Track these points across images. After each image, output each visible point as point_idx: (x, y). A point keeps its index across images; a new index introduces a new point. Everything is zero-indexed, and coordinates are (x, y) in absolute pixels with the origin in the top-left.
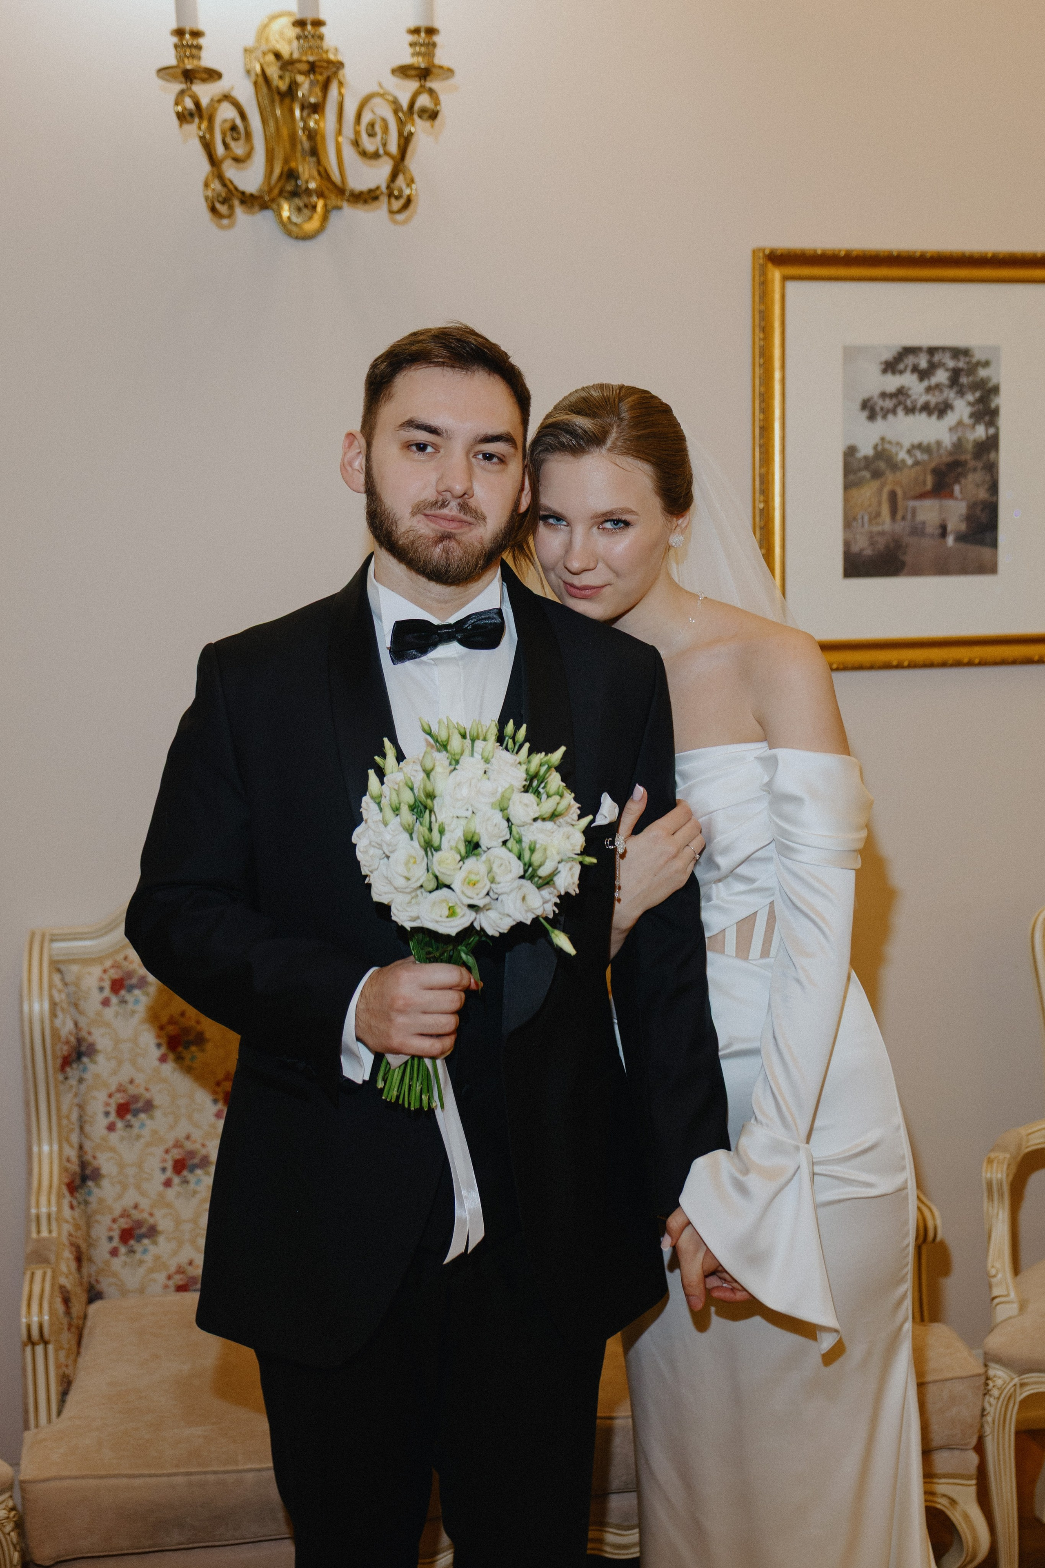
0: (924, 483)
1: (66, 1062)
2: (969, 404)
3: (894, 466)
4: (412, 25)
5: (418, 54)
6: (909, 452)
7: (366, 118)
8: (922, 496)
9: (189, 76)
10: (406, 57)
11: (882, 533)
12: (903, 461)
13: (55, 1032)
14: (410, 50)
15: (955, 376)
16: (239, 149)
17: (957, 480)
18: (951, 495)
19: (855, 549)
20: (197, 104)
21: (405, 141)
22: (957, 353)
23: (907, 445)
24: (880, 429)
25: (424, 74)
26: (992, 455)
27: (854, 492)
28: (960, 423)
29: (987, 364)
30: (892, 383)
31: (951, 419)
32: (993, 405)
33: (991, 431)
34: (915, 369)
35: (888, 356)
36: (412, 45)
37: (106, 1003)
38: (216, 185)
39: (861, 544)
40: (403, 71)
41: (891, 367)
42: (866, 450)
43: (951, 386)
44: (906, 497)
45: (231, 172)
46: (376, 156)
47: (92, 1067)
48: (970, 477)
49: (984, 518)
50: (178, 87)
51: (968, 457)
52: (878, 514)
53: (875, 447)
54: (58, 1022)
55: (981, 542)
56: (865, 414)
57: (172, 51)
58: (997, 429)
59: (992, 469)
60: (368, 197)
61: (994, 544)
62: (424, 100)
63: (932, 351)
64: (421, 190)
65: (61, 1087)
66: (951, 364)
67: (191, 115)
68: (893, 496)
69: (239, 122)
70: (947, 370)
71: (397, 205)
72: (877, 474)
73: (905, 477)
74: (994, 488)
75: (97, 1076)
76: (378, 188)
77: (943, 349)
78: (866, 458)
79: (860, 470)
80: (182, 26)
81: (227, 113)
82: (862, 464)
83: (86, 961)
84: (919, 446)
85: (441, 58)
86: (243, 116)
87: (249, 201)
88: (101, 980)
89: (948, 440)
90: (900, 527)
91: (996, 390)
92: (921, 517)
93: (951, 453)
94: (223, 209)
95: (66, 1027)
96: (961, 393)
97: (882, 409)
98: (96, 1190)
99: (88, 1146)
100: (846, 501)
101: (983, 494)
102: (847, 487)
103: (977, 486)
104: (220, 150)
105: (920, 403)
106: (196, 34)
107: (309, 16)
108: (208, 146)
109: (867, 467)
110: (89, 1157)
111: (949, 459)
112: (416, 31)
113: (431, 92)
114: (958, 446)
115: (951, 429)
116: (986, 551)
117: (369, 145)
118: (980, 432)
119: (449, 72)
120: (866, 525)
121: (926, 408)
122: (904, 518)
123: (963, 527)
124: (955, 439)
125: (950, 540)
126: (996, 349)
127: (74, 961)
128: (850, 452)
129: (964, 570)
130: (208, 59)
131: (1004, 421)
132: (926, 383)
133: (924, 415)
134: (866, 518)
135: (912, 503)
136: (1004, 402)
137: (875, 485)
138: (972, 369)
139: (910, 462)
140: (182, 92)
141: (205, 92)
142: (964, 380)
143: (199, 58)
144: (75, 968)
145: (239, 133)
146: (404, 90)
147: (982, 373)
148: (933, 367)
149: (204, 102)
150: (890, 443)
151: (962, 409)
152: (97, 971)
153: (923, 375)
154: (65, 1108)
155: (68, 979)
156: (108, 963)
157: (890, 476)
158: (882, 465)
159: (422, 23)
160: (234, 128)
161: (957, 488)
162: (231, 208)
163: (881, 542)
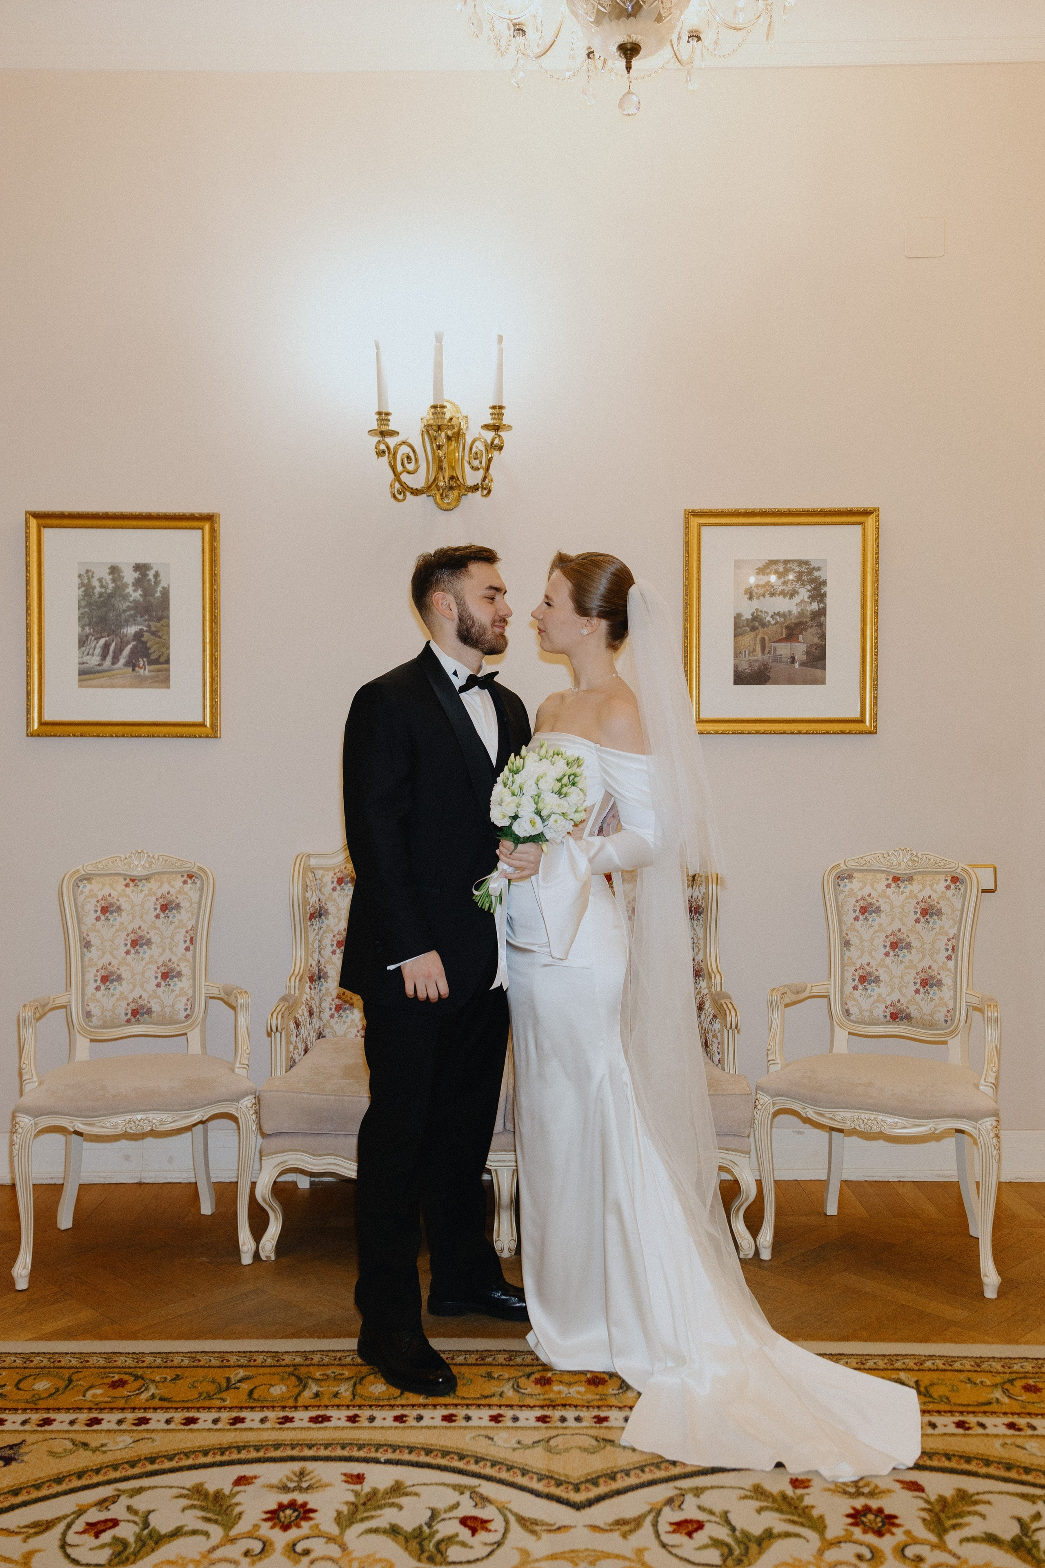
0: (782, 634)
1: (312, 916)
2: (809, 591)
3: (764, 625)
4: (491, 405)
5: (493, 419)
6: (772, 617)
7: (474, 450)
8: (780, 641)
9: (383, 434)
10: (489, 421)
11: (757, 661)
12: (769, 622)
13: (306, 901)
14: (490, 417)
15: (799, 576)
16: (411, 467)
17: (801, 633)
18: (797, 641)
19: (740, 669)
20: (388, 448)
21: (490, 461)
22: (801, 563)
23: (771, 613)
24: (756, 604)
25: (496, 428)
26: (822, 619)
27: (740, 638)
28: (802, 601)
29: (819, 569)
30: (763, 580)
31: (797, 599)
32: (823, 591)
33: (821, 605)
34: (776, 572)
35: (760, 565)
36: (491, 414)
37: (334, 889)
38: (397, 485)
39: (744, 666)
40: (486, 427)
41: (762, 570)
42: (747, 615)
43: (797, 582)
44: (771, 641)
45: (405, 477)
46: (478, 469)
47: (326, 921)
48: (809, 630)
49: (817, 653)
50: (377, 439)
51: (808, 620)
52: (754, 651)
53: (752, 615)
54: (308, 895)
55: (815, 667)
56: (748, 596)
57: (376, 423)
58: (825, 604)
59: (822, 626)
60: (475, 488)
61: (824, 668)
62: (496, 442)
63: (786, 562)
64: (494, 486)
65: (309, 929)
66: (797, 569)
67: (384, 452)
68: (763, 640)
69: (412, 455)
70: (795, 572)
71: (485, 492)
72: (753, 629)
73: (770, 630)
74: (823, 637)
75: (328, 926)
76: (478, 484)
77: (793, 561)
78: (747, 620)
79: (744, 626)
80: (381, 410)
81: (405, 449)
82: (745, 623)
83: (327, 869)
84: (778, 614)
85: (506, 421)
86: (414, 451)
87: (416, 492)
88: (333, 878)
89: (795, 610)
90: (766, 657)
91: (824, 583)
92: (779, 652)
93: (797, 618)
94: (400, 497)
95: (313, 900)
96: (803, 585)
97: (756, 594)
98: (325, 984)
99: (322, 961)
100: (735, 643)
101: (816, 640)
102: (736, 636)
103: (813, 635)
104: (400, 468)
105: (779, 590)
106: (387, 414)
107: (439, 403)
108: (393, 468)
109: (747, 625)
110: (322, 967)
111: (796, 621)
112: (494, 408)
113: (499, 436)
114: (802, 614)
115: (797, 604)
116: (818, 672)
117: (476, 463)
118: (815, 606)
119: (509, 427)
120: (747, 656)
121: (783, 593)
122: (769, 653)
123: (805, 658)
124: (799, 610)
125: (797, 665)
126: (825, 561)
127: (322, 868)
128: (738, 617)
129: (805, 682)
130: (392, 426)
131: (828, 600)
132: (783, 580)
133: (781, 597)
134: (747, 652)
135: (774, 645)
136: (829, 589)
137: (753, 634)
138: (811, 571)
139: (773, 622)
140: (379, 441)
141: (392, 441)
142: (805, 578)
143: (388, 425)
144: (321, 872)
145: (411, 460)
146: (489, 435)
147: (816, 574)
148: (787, 571)
149: (392, 447)
150: (761, 612)
151: (804, 593)
152: (331, 874)
153: (780, 575)
154: (311, 940)
155: (317, 877)
156: (337, 871)
157: (761, 630)
158: (757, 624)
159: (497, 404)
160: (408, 457)
161: (801, 637)
162: (405, 495)
163: (756, 666)
